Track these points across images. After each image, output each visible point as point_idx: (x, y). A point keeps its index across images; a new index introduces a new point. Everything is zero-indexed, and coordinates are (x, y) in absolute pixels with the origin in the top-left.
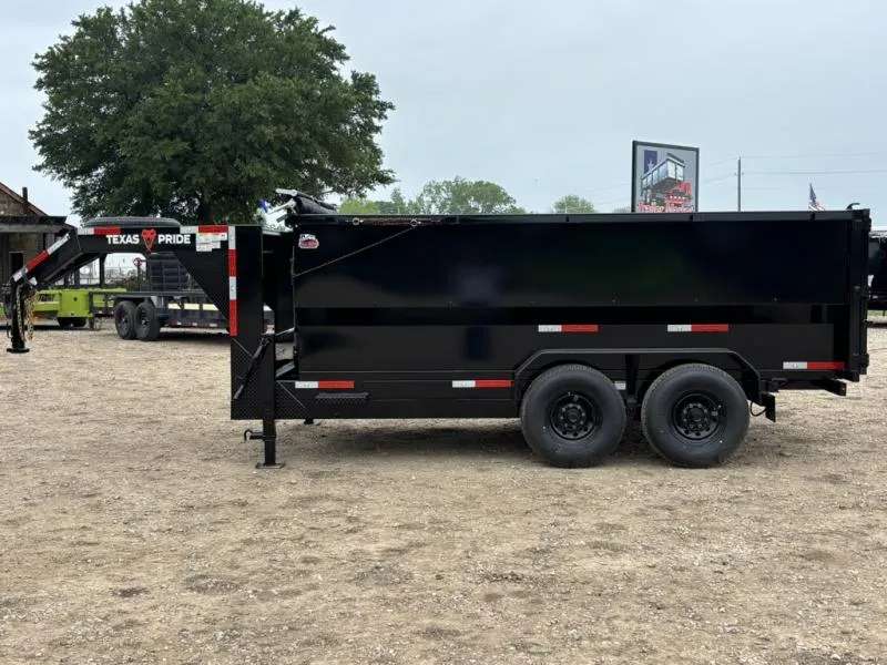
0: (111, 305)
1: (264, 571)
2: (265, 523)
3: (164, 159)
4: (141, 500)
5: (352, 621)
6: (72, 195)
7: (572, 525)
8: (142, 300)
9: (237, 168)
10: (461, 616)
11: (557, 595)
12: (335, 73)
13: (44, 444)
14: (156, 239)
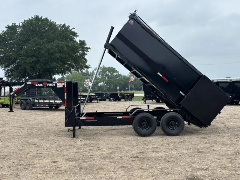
0: (19, 101)
1: (82, 157)
2: (78, 149)
3: (30, 63)
5: (105, 165)
6: (4, 72)
8: (27, 100)
9: (49, 65)
10: (128, 164)
11: (147, 160)
12: (75, 40)
13: (17, 134)
14: (47, 85)
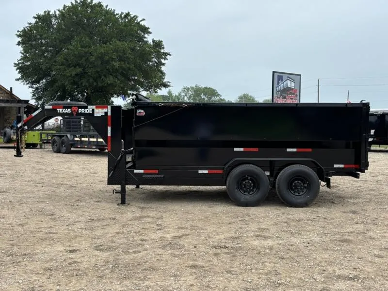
0: (50, 138)
1: (125, 244)
2: (124, 226)
3: (71, 76)
4: (73, 217)
5: (162, 262)
6: (31, 91)
7: (247, 228)
8: (63, 136)
9: (102, 80)
10: (205, 261)
11: (242, 254)
12: (145, 40)
13: (28, 195)
14: (78, 111)
